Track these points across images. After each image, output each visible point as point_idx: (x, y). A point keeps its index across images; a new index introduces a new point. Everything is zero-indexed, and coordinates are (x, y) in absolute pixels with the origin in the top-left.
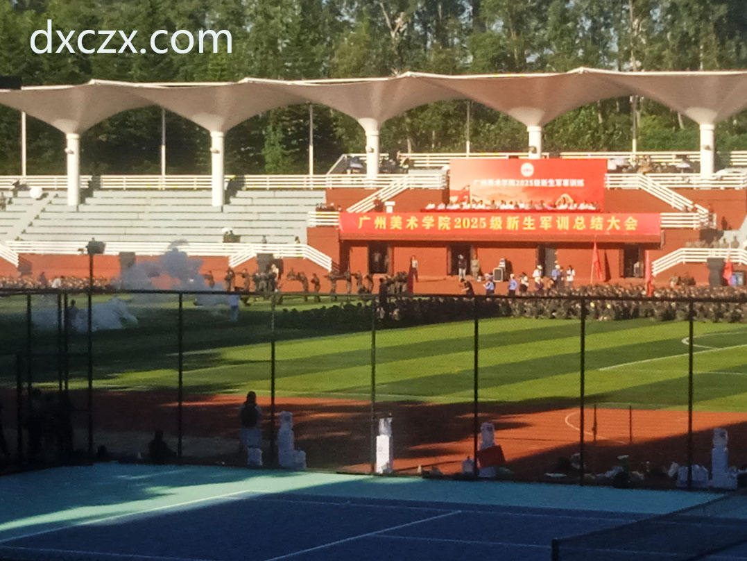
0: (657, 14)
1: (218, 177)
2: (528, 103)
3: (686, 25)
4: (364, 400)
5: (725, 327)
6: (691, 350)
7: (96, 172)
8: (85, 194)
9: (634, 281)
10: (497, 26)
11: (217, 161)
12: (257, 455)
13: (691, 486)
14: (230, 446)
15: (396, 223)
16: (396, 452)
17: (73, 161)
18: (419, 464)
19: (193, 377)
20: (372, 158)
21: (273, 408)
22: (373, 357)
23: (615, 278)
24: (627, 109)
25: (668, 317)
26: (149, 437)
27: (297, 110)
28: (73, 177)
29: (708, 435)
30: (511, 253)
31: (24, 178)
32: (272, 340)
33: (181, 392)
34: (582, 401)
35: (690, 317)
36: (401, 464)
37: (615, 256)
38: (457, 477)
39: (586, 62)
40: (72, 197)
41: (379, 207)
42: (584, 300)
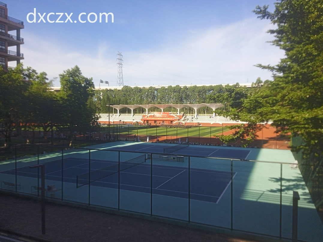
0: (174, 99)
1: (132, 114)
2: (162, 107)
3: (177, 100)
4: (146, 135)
5: (180, 128)
6: (177, 131)
7: (120, 114)
8: (119, 115)
9: (172, 124)
10: (159, 100)
11: (132, 112)
12: (136, 140)
13: (177, 143)
14: (133, 139)
15: (149, 118)
16: (149, 140)
17: (118, 112)
18: (151, 141)
19: (130, 133)
20: (147, 112)
21: (137, 136)
22: (147, 131)
23: (170, 124)
24: (171, 108)
25: (175, 127)
26: (125, 139)
27: (140, 108)
28: (118, 114)
29: (179, 138)
30: (160, 121)
31: (113, 114)
32: (137, 129)
33: (129, 134)
34: (167, 135)
35: (177, 128)
36: (150, 141)
37: (170, 122)
38: (155, 142)
39: (167, 103)
40: (118, 116)
41: (148, 117)
42: (167, 126)
